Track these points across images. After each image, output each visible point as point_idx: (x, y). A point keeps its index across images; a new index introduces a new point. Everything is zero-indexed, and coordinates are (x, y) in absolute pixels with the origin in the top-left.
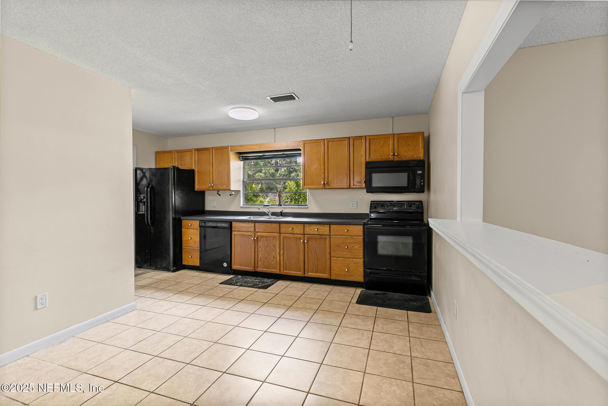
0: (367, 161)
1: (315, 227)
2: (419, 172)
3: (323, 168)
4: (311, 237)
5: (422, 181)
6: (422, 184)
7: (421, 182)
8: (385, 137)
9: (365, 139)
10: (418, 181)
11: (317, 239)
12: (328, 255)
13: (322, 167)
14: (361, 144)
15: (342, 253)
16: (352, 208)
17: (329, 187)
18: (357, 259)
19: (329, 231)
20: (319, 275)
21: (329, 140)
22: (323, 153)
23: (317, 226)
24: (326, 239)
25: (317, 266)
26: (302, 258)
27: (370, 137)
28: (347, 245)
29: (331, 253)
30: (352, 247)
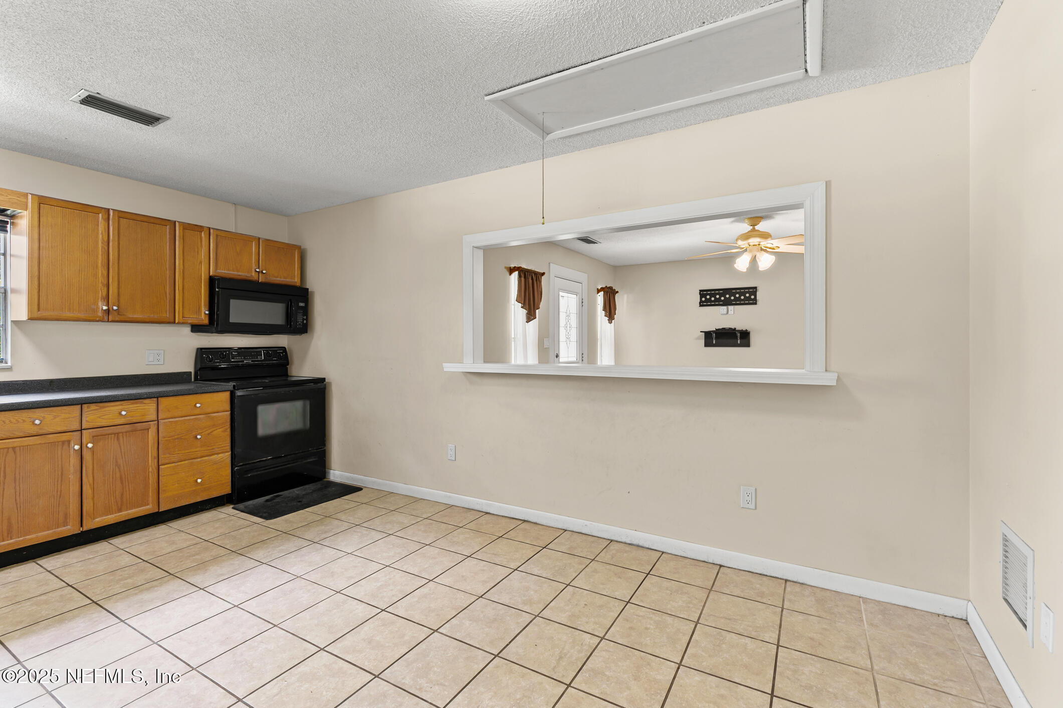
0: (211, 274)
1: (120, 407)
2: (302, 304)
3: (102, 274)
4: (101, 433)
5: (305, 317)
6: (305, 322)
7: (303, 319)
8: (246, 239)
9: (208, 232)
10: (300, 318)
11: (121, 434)
12: (152, 463)
13: (101, 271)
14: (199, 240)
15: (187, 451)
16: (151, 363)
17: (122, 318)
18: (218, 454)
19: (155, 413)
20: (129, 514)
21: (122, 215)
22: (106, 239)
23: (122, 405)
24: (148, 429)
25: (122, 495)
26: (75, 488)
27: (219, 233)
28: (201, 431)
29: (161, 456)
30: (209, 434)
